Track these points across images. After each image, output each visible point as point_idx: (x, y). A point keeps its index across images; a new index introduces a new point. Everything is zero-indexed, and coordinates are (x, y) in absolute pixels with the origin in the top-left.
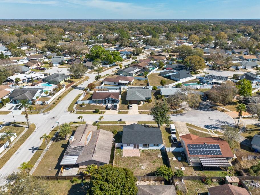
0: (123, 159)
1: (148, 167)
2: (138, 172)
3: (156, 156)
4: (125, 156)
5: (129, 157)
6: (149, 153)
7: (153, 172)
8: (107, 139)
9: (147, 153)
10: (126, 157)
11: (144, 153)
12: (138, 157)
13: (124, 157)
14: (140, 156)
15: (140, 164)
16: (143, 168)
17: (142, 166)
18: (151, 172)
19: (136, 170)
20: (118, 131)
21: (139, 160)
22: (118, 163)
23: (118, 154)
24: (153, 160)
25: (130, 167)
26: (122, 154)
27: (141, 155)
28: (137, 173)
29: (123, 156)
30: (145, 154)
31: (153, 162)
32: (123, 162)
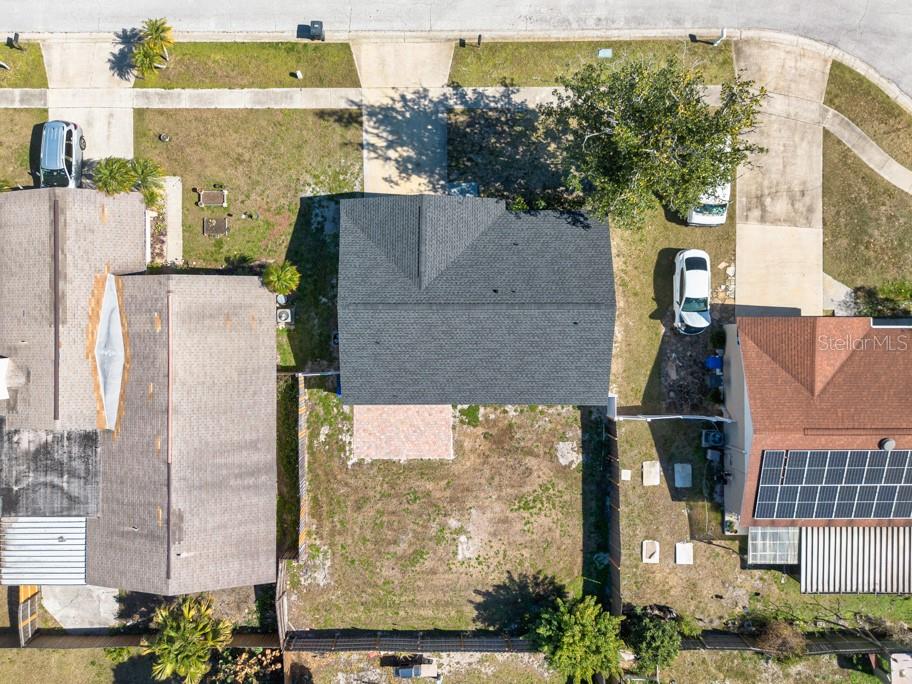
0: (352, 481)
1: (496, 545)
2: (440, 580)
3: (551, 455)
4: (368, 460)
5: (386, 466)
6: (510, 426)
7: (516, 578)
8: (235, 376)
9: (494, 432)
10: (373, 463)
11: (480, 430)
12: (442, 463)
13: (360, 463)
14: (450, 456)
15: (453, 523)
16: (466, 549)
17: (463, 538)
18: (511, 578)
19: (428, 564)
20: (308, 193)
21: (448, 493)
22: (331, 513)
23: (322, 438)
24: (527, 489)
25: (395, 542)
26: (346, 438)
27: (459, 447)
28: (434, 589)
29: (354, 459)
30: (486, 436)
31: (526, 507)
32: (358, 508)
